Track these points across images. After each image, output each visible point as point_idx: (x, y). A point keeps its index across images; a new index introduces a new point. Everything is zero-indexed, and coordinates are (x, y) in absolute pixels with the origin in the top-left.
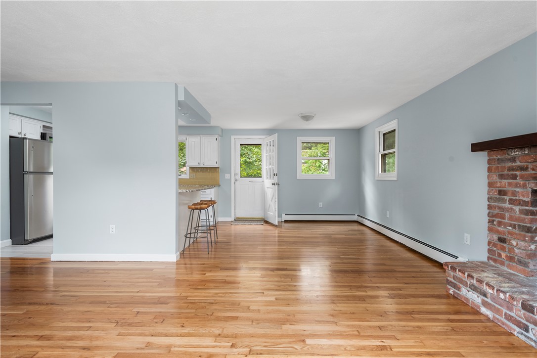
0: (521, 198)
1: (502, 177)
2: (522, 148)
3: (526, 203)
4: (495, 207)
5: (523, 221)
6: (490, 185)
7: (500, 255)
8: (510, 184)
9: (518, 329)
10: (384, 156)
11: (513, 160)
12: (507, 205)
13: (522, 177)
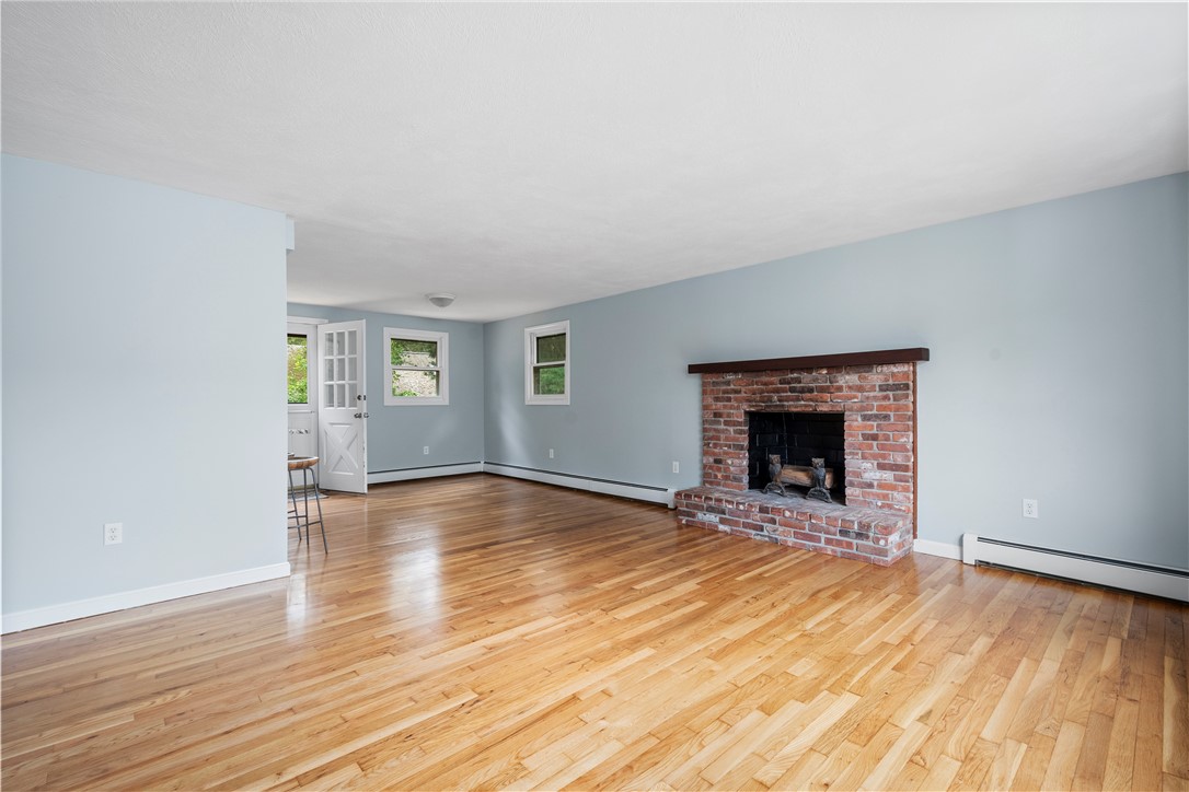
0: (736, 419)
1: (717, 399)
2: (735, 372)
3: (739, 424)
4: (710, 430)
5: (737, 440)
6: (705, 408)
7: (716, 476)
8: (725, 407)
9: (754, 532)
10: (536, 370)
11: (728, 383)
12: (722, 427)
13: (736, 399)
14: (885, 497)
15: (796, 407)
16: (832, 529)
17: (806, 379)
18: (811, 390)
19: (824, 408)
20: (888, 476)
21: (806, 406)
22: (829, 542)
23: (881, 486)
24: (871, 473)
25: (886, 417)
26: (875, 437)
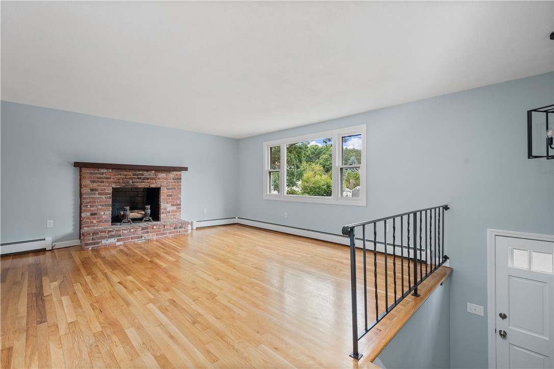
0: (106, 192)
1: (94, 182)
2: (107, 169)
3: (108, 194)
5: (104, 202)
7: (93, 222)
8: (99, 186)
9: (137, 240)
11: (102, 174)
12: (97, 196)
13: (107, 182)
14: (174, 215)
15: (141, 185)
16: (171, 228)
17: (146, 174)
18: (148, 179)
19: (153, 186)
20: (175, 208)
21: (145, 185)
22: (170, 233)
23: (172, 212)
24: (170, 208)
25: (175, 189)
26: (171, 196)
